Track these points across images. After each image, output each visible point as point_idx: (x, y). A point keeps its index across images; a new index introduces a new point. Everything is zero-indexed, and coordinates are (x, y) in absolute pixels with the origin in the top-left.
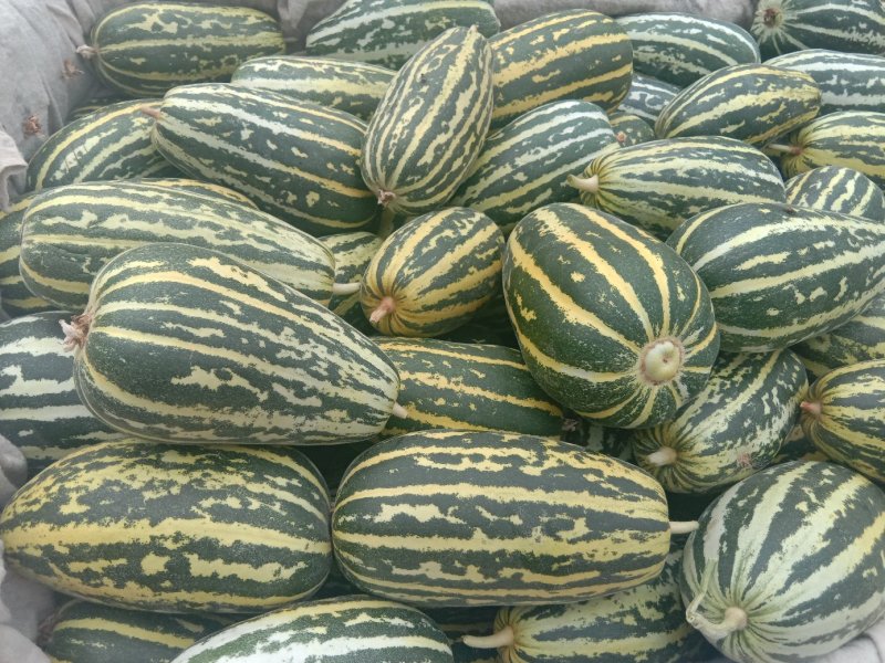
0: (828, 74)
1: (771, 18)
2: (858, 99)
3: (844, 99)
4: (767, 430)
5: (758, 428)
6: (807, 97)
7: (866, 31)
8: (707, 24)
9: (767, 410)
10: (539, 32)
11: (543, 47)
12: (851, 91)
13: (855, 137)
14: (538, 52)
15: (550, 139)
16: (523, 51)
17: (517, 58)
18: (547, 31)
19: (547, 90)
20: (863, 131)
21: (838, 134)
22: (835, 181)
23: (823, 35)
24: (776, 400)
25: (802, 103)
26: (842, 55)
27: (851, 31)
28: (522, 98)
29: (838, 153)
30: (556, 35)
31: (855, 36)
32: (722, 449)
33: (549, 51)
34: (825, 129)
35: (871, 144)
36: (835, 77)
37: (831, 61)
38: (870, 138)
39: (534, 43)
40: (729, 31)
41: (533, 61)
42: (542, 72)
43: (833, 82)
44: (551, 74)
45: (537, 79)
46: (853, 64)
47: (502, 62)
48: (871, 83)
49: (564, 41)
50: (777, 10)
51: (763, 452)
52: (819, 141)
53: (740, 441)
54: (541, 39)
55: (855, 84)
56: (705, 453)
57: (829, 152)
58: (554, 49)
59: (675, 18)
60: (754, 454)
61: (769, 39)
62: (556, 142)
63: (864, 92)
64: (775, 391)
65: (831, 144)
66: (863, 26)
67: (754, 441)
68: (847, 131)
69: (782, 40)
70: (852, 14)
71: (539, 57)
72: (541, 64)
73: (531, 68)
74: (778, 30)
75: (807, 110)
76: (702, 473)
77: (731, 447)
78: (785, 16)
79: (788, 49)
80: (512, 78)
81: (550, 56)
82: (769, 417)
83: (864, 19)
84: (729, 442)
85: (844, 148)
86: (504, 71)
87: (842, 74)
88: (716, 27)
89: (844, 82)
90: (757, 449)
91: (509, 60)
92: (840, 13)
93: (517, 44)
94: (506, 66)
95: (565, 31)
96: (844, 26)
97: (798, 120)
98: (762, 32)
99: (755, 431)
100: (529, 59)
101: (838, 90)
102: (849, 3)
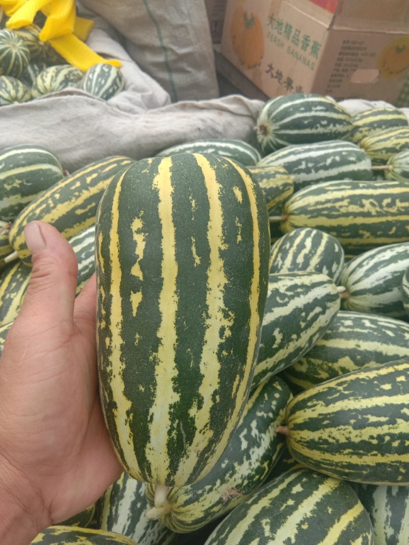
0: (299, 162)
1: (264, 130)
2: (323, 174)
3: (313, 176)
4: (246, 463)
5: (236, 464)
6: (280, 183)
7: (328, 125)
8: (218, 144)
9: (244, 445)
10: (77, 179)
11: (79, 190)
12: (317, 170)
13: (318, 203)
14: (77, 194)
15: (83, 256)
16: (66, 196)
17: (62, 201)
18: (82, 179)
19: (89, 217)
20: (322, 197)
21: (306, 203)
22: (298, 241)
23: (298, 135)
24: (255, 432)
25: (277, 188)
26: (307, 147)
27: (317, 128)
28: (71, 227)
29: (309, 216)
30: (89, 180)
31: (321, 130)
32: (201, 495)
33: (84, 191)
34: (300, 201)
35: (329, 205)
36: (304, 163)
37: (300, 153)
38: (328, 201)
39: (73, 188)
40: (232, 146)
41: (73, 200)
42: (82, 206)
43: (303, 166)
44: (89, 207)
45: (79, 212)
46: (315, 151)
47: (52, 205)
48: (329, 161)
49: (94, 183)
50: (266, 124)
51: (246, 482)
52: (297, 210)
53: (218, 482)
54: (78, 184)
55: (318, 164)
56: (187, 503)
57: (303, 216)
58: (87, 189)
59: (197, 144)
60: (238, 486)
61: (267, 143)
62: (87, 257)
63: (326, 168)
64: (254, 424)
65: (303, 211)
66: (324, 123)
67: (236, 476)
68: (312, 200)
69: (274, 142)
70: (314, 117)
71: (77, 197)
72: (80, 201)
73: (72, 206)
74: (271, 137)
75: (283, 191)
76: (189, 520)
77: (211, 490)
78: (272, 127)
79: (280, 147)
80: (61, 215)
81: (86, 194)
82: (247, 451)
83: (324, 118)
84: (208, 487)
85: (312, 212)
86: (54, 211)
87: (308, 160)
88: (223, 145)
89: (310, 165)
90: (240, 481)
91: (56, 202)
92: (306, 118)
93: (61, 190)
94: (54, 207)
95: (95, 175)
96: (311, 125)
97: (278, 199)
99: (233, 468)
100: (70, 199)
101: (307, 170)
102: (310, 110)
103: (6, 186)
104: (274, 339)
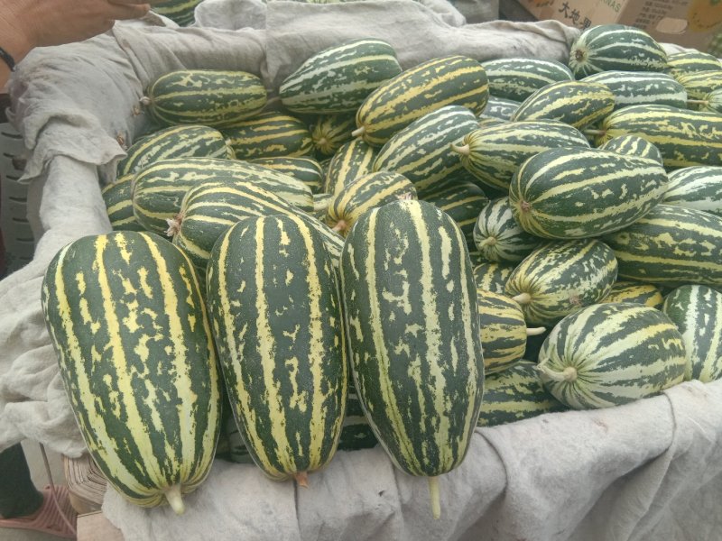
0: (619, 85)
1: (580, 55)
2: (640, 98)
3: (631, 99)
4: (588, 281)
5: (581, 279)
6: (604, 98)
7: (645, 58)
8: (537, 62)
9: (587, 270)
10: (426, 69)
11: (429, 78)
12: (636, 94)
13: (638, 120)
14: (427, 80)
15: (439, 128)
16: (418, 81)
17: (414, 85)
18: (432, 69)
19: (435, 102)
20: (644, 115)
21: (627, 119)
22: (624, 143)
23: (615, 63)
24: (592, 266)
25: (601, 101)
26: (627, 73)
27: (634, 59)
28: (419, 108)
29: (629, 130)
30: (437, 70)
31: (637, 62)
32: (558, 289)
33: (434, 79)
34: (619, 117)
35: (649, 123)
36: (624, 86)
37: (620, 76)
38: (648, 119)
39: (424, 75)
40: (551, 65)
41: (424, 86)
42: (431, 92)
43: (623, 89)
44: (436, 93)
45: (428, 96)
46: (635, 78)
47: (405, 88)
48: (648, 87)
49: (442, 73)
50: (583, 50)
51: (586, 295)
52: (616, 124)
53: (569, 285)
54: (428, 73)
55: (637, 89)
56: (548, 291)
57: (623, 130)
58: (436, 78)
59: (516, 60)
60: (581, 296)
61: (581, 69)
62: (442, 129)
63: (644, 93)
64: (592, 261)
65: (624, 125)
66: (642, 55)
67: (580, 287)
68: (633, 116)
69: (588, 68)
70: (632, 48)
71: (428, 83)
72: (429, 87)
73: (423, 90)
74: (585, 63)
75: (605, 106)
76: (547, 304)
77: (564, 288)
78: (589, 53)
79: (592, 73)
80: (412, 96)
81: (435, 82)
82: (588, 274)
83: (642, 51)
84: (563, 286)
85: (632, 127)
86: (407, 93)
87: (627, 84)
88: (543, 63)
89: (630, 89)
90: (582, 292)
91: (409, 86)
92: (625, 48)
93: (413, 77)
94: (407, 90)
95: (443, 67)
96: (628, 56)
97: (600, 113)
98: (576, 66)
99: (579, 281)
100: (421, 85)
101: (627, 94)
102: (630, 42)
103: (356, 71)
104: (621, 192)
